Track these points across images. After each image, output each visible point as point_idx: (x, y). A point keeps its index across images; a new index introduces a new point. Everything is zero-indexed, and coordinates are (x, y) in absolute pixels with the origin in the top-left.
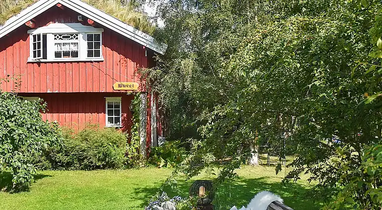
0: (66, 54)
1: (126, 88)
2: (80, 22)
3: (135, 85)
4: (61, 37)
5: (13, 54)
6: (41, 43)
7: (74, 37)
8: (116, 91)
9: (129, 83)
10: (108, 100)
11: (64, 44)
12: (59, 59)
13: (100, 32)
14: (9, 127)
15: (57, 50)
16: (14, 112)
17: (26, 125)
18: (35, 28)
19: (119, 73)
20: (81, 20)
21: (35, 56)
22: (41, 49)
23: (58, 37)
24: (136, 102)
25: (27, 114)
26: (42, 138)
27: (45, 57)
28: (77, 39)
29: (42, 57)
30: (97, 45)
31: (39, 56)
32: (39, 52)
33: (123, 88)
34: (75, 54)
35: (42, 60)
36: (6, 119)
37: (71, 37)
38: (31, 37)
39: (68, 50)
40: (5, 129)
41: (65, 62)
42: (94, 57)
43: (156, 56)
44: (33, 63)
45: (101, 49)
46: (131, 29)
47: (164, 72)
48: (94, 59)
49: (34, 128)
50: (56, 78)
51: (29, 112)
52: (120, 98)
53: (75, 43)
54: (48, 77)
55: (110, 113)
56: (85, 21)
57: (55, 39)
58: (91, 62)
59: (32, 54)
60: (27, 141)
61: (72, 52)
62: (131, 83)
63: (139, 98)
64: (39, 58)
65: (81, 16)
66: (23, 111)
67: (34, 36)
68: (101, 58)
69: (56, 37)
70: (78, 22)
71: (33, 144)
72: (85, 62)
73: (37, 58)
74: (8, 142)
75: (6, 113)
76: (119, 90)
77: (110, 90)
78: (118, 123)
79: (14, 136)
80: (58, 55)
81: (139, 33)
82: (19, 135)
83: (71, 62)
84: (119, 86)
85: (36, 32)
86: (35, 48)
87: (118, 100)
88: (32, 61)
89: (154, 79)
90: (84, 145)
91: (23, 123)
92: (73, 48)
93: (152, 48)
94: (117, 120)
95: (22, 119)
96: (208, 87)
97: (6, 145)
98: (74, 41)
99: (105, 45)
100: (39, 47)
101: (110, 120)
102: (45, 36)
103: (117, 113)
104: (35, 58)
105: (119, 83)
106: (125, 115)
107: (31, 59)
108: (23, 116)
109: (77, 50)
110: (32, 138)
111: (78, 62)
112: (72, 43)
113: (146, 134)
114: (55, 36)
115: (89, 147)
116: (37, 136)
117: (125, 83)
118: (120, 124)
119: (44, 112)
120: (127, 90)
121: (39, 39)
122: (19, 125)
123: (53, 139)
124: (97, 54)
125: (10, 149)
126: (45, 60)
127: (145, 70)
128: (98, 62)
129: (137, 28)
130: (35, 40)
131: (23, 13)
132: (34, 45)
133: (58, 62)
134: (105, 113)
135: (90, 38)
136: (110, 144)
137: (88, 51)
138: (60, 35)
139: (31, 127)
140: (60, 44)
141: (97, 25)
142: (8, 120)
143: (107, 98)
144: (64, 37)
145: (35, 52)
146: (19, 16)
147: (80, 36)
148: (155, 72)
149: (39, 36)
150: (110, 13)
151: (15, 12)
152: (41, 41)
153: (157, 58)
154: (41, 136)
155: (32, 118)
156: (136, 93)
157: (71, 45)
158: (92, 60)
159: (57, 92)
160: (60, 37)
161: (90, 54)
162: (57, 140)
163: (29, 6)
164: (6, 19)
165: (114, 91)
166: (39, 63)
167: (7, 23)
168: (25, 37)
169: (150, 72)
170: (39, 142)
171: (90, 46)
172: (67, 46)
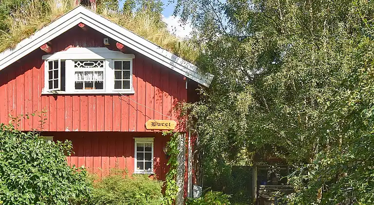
0: (89, 85)
1: (161, 127)
2: (106, 46)
3: (171, 124)
4: (83, 64)
5: (24, 85)
6: (58, 72)
7: (99, 64)
8: (149, 131)
9: (165, 121)
10: (138, 141)
11: (86, 73)
12: (80, 92)
13: (130, 59)
14: (32, 173)
15: (77, 80)
16: (37, 155)
17: (51, 170)
18: (52, 53)
19: (152, 109)
20: (107, 44)
21: (51, 87)
22: (59, 79)
23: (79, 64)
24: (172, 144)
25: (52, 158)
26: (69, 187)
27: (63, 89)
28: (102, 66)
29: (59, 88)
30: (127, 75)
31: (56, 86)
32: (56, 82)
33: (157, 127)
34: (99, 85)
35: (59, 92)
36: (28, 162)
37: (95, 64)
38: (46, 64)
39: (91, 80)
40: (27, 175)
41: (87, 95)
42: (122, 90)
43: (200, 88)
44: (48, 95)
45: (131, 80)
46: (170, 55)
47: (210, 108)
48: (122, 91)
49: (60, 174)
50: (76, 115)
51: (54, 155)
52: (152, 139)
53: (99, 72)
54: (66, 112)
55: (140, 156)
56: (112, 45)
57: (76, 66)
58: (119, 95)
59: (47, 84)
60: (52, 190)
61: (96, 82)
62: (167, 121)
63: (177, 139)
64: (55, 89)
65: (107, 39)
66: (48, 154)
67: (50, 63)
68: (131, 91)
69: (76, 64)
70: (103, 46)
71: (60, 194)
72: (112, 95)
73: (54, 89)
74: (29, 191)
75: (28, 156)
76: (153, 130)
77: (141, 129)
78: (149, 169)
79: (38, 184)
80: (78, 86)
81: (180, 60)
82: (44, 183)
83: (95, 95)
84: (153, 124)
85: (53, 58)
86: (51, 77)
87: (150, 141)
88: (48, 93)
89: (198, 117)
90: (111, 195)
91: (48, 168)
92: (97, 78)
93: (194, 79)
94: (148, 166)
95: (46, 164)
96: (267, 127)
97: (27, 194)
98: (99, 69)
99: (136, 74)
100: (56, 76)
101: (140, 165)
102: (63, 63)
103: (148, 157)
104: (51, 90)
105: (153, 121)
106: (158, 159)
107: (46, 90)
108: (47, 160)
109: (102, 80)
110: (58, 186)
111: (103, 95)
112: (96, 72)
113: (183, 183)
114: (76, 62)
115: (117, 198)
116: (64, 185)
117: (160, 121)
118: (152, 171)
119: (70, 155)
120: (161, 130)
121: (56, 67)
122: (43, 171)
123: (81, 188)
124: (127, 85)
125: (32, 199)
126: (63, 92)
127: (186, 106)
128: (128, 95)
129: (176, 54)
130: (51, 68)
131: (37, 34)
132: (50, 73)
133: (79, 95)
134: (133, 157)
135: (117, 65)
136: (143, 194)
137: (116, 81)
138: (82, 62)
139: (57, 173)
140: (81, 73)
141: (127, 50)
142: (30, 165)
143: (136, 139)
144: (85, 64)
145: (50, 83)
146: (33, 38)
147: (106, 64)
148: (198, 108)
149: (56, 62)
150: (144, 35)
151: (29, 33)
152: (59, 69)
153: (202, 91)
154: (68, 184)
155: (58, 162)
156: (173, 133)
157: (94, 74)
158: (120, 93)
159: (77, 130)
160: (81, 64)
161: (117, 85)
162: (85, 190)
163: (45, 26)
164: (17, 41)
165: (147, 131)
166: (55, 96)
167: (18, 46)
168: (39, 64)
169: (192, 108)
170: (66, 192)
171: (117, 75)
172: (90, 75)
